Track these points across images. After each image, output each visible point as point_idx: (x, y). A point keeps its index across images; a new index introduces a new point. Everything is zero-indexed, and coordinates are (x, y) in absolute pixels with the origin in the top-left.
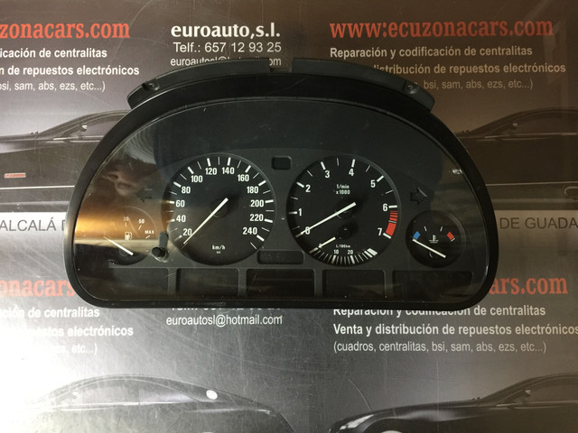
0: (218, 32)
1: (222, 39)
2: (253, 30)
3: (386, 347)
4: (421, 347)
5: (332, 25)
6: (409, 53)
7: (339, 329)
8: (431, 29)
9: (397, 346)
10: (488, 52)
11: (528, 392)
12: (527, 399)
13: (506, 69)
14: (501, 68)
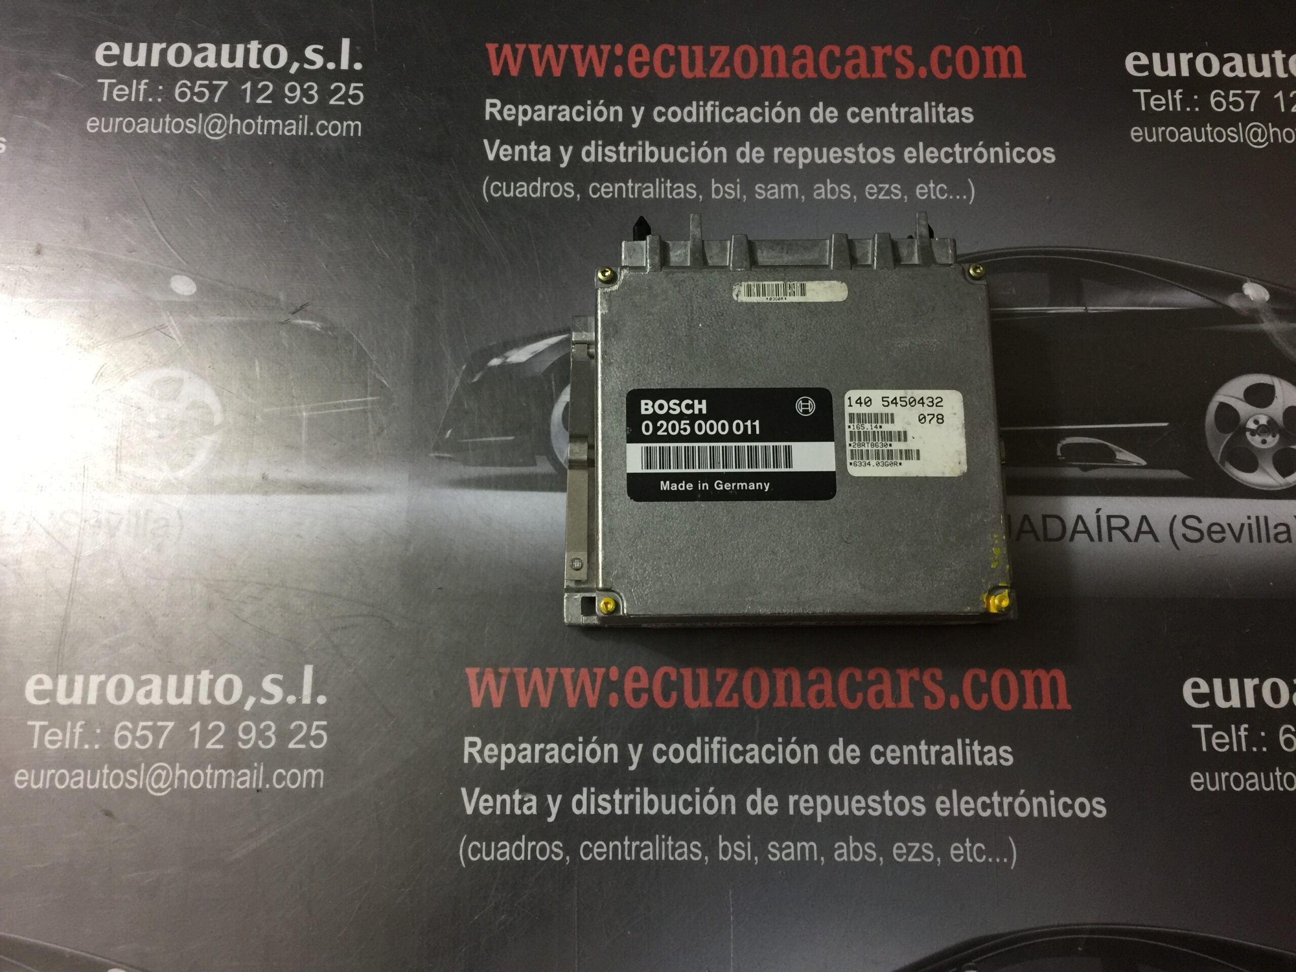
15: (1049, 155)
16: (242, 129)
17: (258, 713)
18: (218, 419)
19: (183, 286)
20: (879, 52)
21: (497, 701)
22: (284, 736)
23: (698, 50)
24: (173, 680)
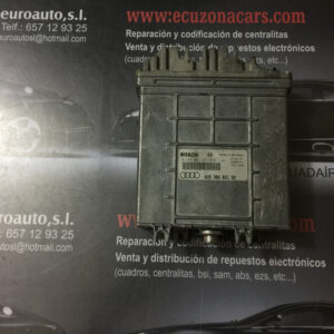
0: (37, 16)
1: (40, 21)
2: (65, 15)
3: (160, 274)
4: (189, 274)
5: (129, 13)
6: (189, 35)
7: (121, 257)
8: (206, 17)
9: (168, 273)
10: (252, 35)
11: (279, 316)
12: (278, 323)
13: (266, 49)
14: (262, 48)
15: (313, 49)
16: (48, 40)
17: (52, 227)
18: (39, 133)
19: (29, 91)
20: (257, 14)
21: (127, 225)
22: (60, 234)
23: (197, 14)
24: (25, 217)
